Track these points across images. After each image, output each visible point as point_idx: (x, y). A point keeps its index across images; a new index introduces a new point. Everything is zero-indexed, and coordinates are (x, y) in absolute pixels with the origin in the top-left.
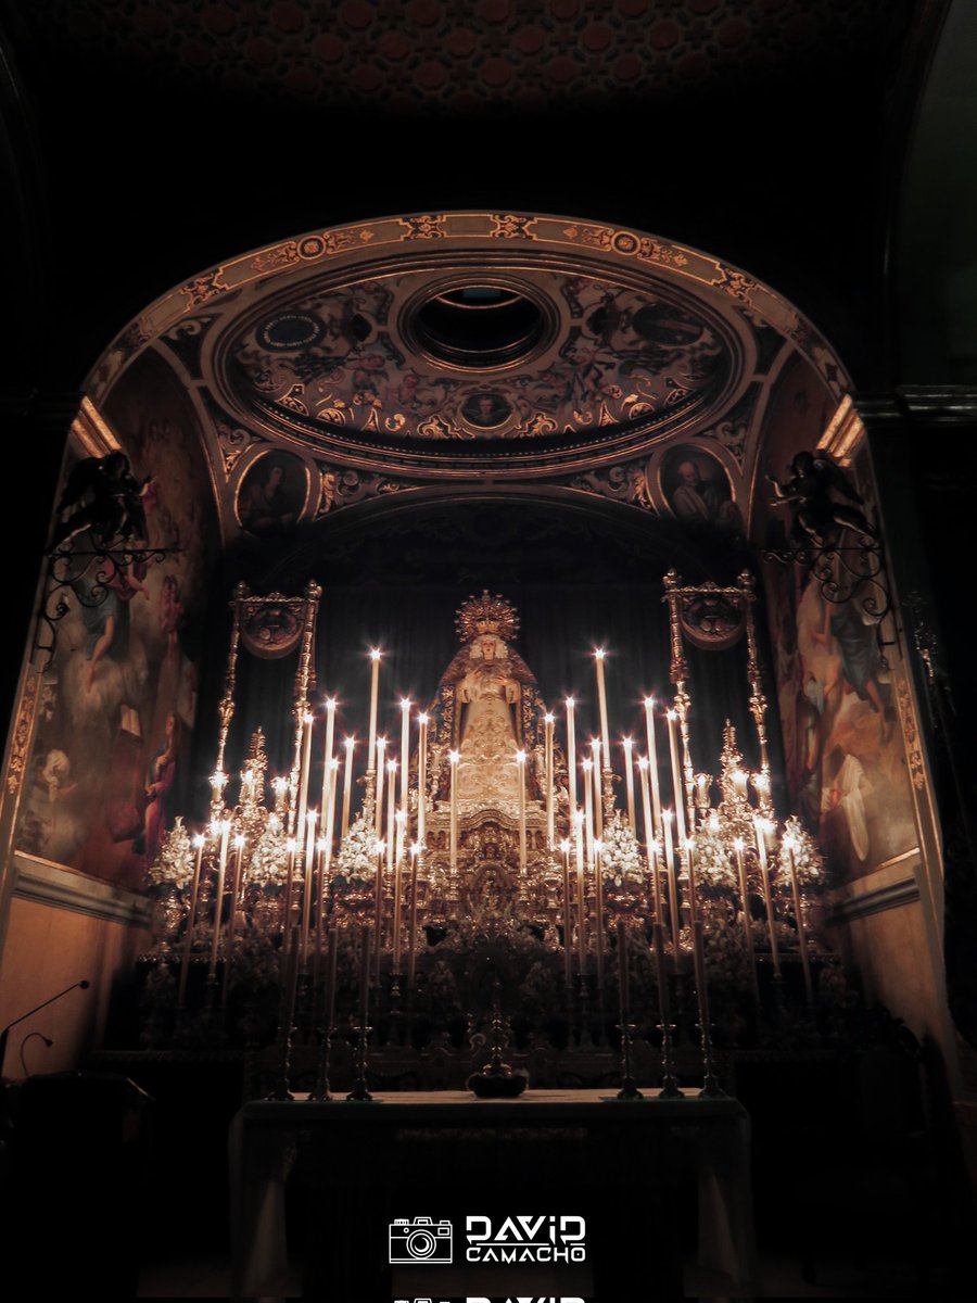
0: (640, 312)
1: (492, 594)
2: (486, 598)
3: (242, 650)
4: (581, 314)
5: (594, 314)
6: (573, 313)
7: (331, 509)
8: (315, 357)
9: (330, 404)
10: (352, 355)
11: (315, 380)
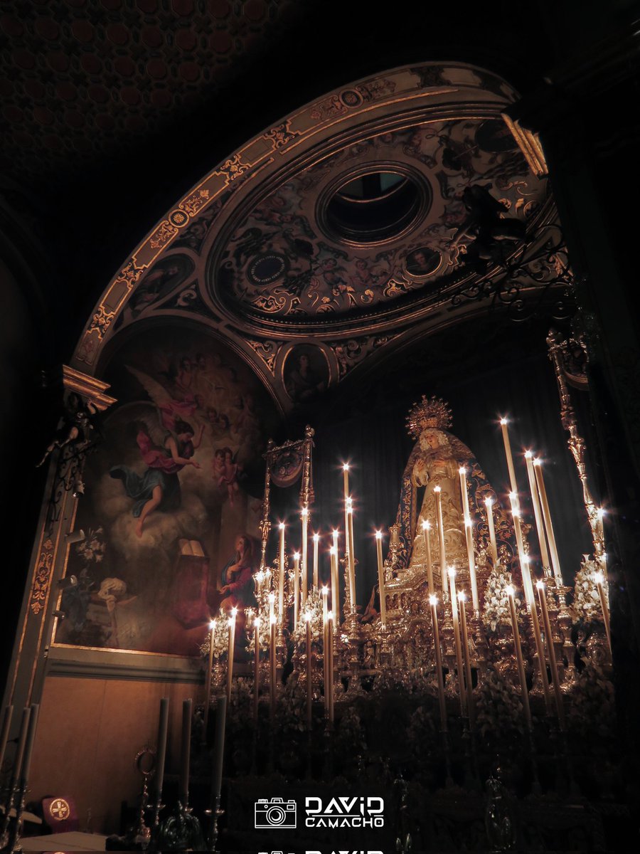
0: (478, 134)
1: (429, 398)
2: (425, 401)
3: (272, 486)
4: (435, 162)
5: (443, 157)
6: (428, 165)
7: (348, 371)
8: (294, 277)
9: (321, 302)
10: (314, 266)
11: (303, 291)
